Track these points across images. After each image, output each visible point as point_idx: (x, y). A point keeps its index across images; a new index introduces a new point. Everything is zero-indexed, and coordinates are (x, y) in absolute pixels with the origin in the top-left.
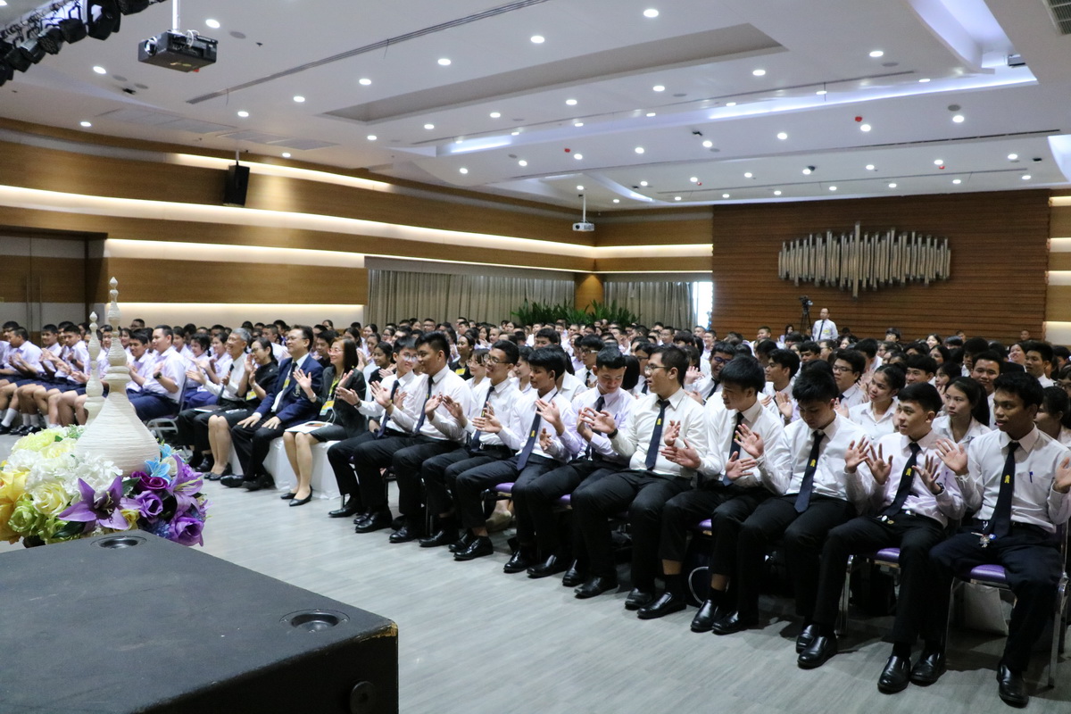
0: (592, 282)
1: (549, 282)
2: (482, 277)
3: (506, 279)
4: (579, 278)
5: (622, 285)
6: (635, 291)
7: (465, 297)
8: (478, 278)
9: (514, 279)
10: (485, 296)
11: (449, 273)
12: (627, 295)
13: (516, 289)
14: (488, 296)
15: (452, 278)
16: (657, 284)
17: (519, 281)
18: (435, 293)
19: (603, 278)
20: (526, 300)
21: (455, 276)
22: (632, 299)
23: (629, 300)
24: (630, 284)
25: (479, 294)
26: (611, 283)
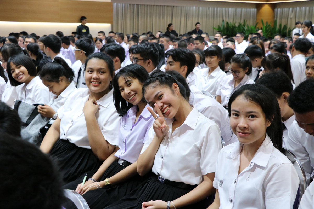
0: (266, 9)
1: (239, 10)
2: (194, 7)
3: (211, 8)
4: (259, 6)
5: (286, 10)
6: (293, 13)
7: (183, 19)
8: (192, 8)
9: (216, 9)
11: (173, 5)
12: (288, 15)
13: (217, 14)
15: (175, 8)
16: (308, 8)
18: (163, 18)
19: (274, 6)
20: (223, 21)
21: (177, 6)
22: (291, 18)
23: (289, 19)
24: (291, 9)
25: (193, 17)
26: (279, 9)
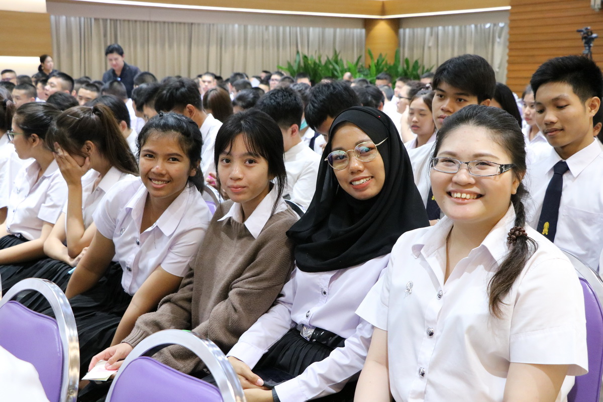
0: (382, 30)
1: (329, 31)
2: (236, 26)
3: (270, 28)
4: (368, 24)
5: (419, 31)
6: (433, 38)
7: (213, 50)
8: (230, 27)
9: (281, 28)
10: (242, 48)
11: (190, 21)
12: (424, 42)
13: (284, 40)
14: (245, 48)
15: (195, 28)
17: (286, 30)
18: (171, 46)
19: (396, 24)
20: (298, 52)
21: (199, 24)
22: (429, 48)
23: (426, 49)
24: (428, 30)
25: (233, 45)
26: (407, 30)
